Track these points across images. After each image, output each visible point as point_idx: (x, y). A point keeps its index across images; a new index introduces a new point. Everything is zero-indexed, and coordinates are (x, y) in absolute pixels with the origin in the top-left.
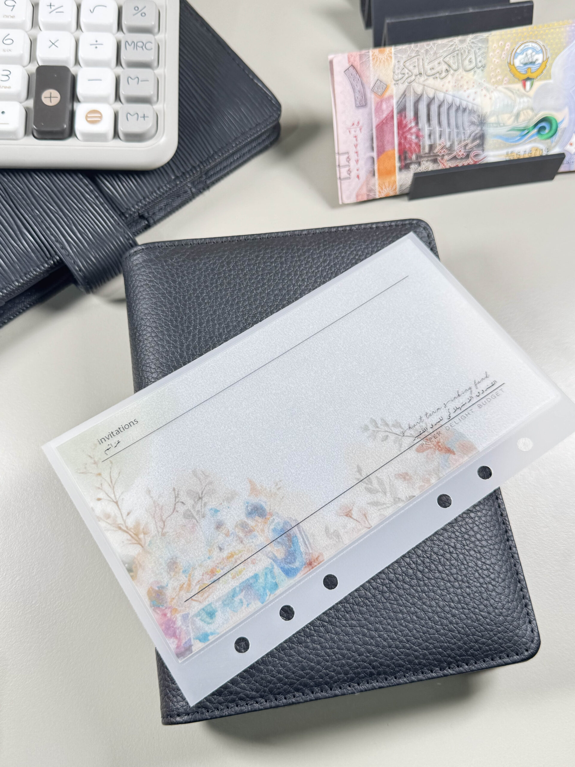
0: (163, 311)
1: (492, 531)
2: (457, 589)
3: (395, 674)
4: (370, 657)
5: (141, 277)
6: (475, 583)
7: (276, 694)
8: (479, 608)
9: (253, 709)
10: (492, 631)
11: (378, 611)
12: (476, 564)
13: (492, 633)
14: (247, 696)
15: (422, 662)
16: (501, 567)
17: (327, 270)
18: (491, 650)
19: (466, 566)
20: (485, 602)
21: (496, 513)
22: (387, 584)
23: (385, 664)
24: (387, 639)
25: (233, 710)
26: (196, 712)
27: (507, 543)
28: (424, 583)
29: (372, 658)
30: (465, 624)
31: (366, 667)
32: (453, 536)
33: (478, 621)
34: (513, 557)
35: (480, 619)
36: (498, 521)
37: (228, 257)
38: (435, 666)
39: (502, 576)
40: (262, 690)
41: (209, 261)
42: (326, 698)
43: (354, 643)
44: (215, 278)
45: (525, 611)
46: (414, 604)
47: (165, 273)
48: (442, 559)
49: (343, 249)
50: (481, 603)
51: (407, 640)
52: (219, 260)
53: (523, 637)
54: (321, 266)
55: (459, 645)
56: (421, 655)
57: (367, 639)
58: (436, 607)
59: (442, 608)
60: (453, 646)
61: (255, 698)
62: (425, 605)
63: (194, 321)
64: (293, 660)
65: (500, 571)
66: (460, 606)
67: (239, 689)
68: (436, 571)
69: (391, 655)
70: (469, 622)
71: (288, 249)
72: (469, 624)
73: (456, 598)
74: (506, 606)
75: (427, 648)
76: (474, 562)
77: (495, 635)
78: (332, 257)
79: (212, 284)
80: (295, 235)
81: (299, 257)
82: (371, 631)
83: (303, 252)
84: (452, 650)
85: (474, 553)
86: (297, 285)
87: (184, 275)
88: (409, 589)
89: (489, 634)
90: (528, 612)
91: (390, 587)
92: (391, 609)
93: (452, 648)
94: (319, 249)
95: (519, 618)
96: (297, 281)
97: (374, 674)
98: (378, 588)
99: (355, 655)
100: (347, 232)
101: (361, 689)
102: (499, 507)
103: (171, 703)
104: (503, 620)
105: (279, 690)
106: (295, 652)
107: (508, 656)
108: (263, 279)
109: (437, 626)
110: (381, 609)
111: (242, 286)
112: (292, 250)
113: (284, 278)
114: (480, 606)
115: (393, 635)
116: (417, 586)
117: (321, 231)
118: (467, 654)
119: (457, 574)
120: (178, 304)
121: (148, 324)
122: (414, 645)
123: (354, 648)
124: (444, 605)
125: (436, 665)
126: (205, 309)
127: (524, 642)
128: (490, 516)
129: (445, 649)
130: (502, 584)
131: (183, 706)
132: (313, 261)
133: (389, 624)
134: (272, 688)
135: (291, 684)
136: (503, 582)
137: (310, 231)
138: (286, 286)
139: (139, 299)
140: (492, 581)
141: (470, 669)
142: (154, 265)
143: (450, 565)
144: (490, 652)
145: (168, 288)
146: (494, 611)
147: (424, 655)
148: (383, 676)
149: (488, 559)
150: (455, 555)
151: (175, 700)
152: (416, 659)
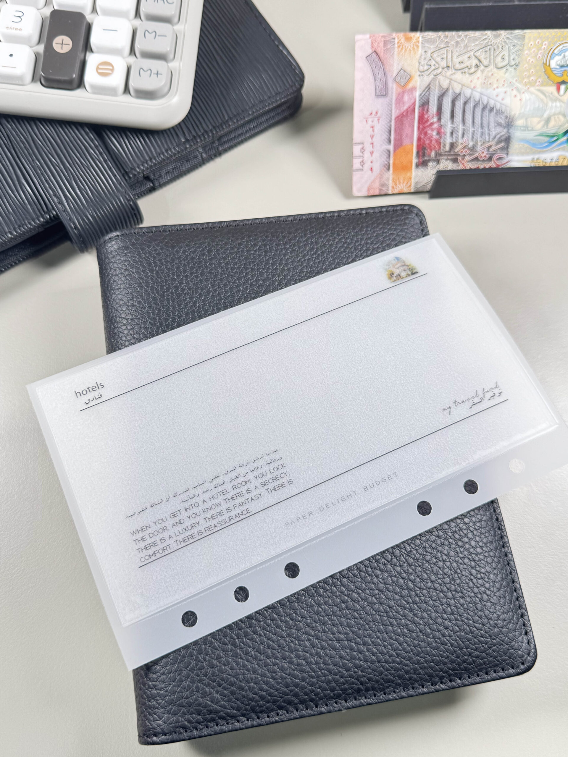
0: (139, 303)
1: (487, 537)
2: (451, 599)
3: (384, 690)
4: (358, 672)
5: (115, 265)
6: (469, 593)
7: (258, 713)
8: (473, 619)
9: (234, 729)
10: (486, 643)
11: (367, 624)
12: (470, 572)
13: (486, 646)
14: (228, 715)
15: (412, 677)
16: (496, 575)
17: (314, 259)
18: (485, 664)
19: (459, 575)
20: (480, 613)
21: (491, 518)
22: (376, 595)
23: (374, 679)
24: (376, 653)
25: (212, 729)
26: (173, 732)
27: (503, 549)
28: (416, 593)
29: (360, 673)
30: (458, 637)
31: (353, 683)
32: (446, 543)
33: (471, 633)
34: (509, 564)
35: (474, 631)
36: (493, 527)
37: (209, 245)
38: (426, 681)
39: (497, 585)
40: (243, 708)
41: (189, 249)
42: (312, 715)
43: (341, 657)
44: (195, 268)
45: (521, 621)
46: (405, 616)
47: (141, 262)
48: (435, 568)
49: (331, 236)
50: (475, 614)
51: (397, 654)
52: (199, 248)
53: (519, 650)
54: (308, 254)
55: (452, 659)
56: (411, 669)
57: (355, 653)
58: (428, 619)
59: (435, 620)
60: (446, 660)
61: (236, 717)
62: (417, 617)
63: (173, 312)
64: (276, 676)
65: (495, 580)
66: (453, 617)
67: (219, 708)
68: (429, 581)
69: (380, 670)
70: (463, 634)
71: (273, 237)
72: (462, 636)
73: (449, 609)
74: (501, 617)
75: (418, 663)
76: (468, 570)
77: (490, 648)
78: (319, 245)
79: (192, 274)
80: (280, 221)
81: (285, 244)
82: (360, 645)
83: (289, 240)
84: (445, 664)
85: (468, 561)
86: (282, 275)
87: (162, 264)
88: (400, 600)
89: (483, 646)
90: (524, 622)
91: (380, 598)
92: (380, 621)
93: (444, 662)
94: (305, 237)
95: (515, 630)
96: (282, 271)
97: (362, 690)
98: (367, 599)
99: (343, 670)
100: (335, 218)
101: (348, 706)
102: (495, 511)
103: (147, 722)
104: (498, 632)
105: (261, 708)
106: (279, 668)
107: (503, 670)
108: (246, 269)
109: (429, 639)
110: (370, 621)
111: (224, 276)
112: (277, 237)
113: (268, 268)
114: (474, 618)
115: (382, 649)
116: (408, 596)
117: (308, 217)
118: (460, 668)
119: (451, 583)
120: (155, 295)
121: (123, 316)
122: (404, 659)
123: (341, 663)
124: (436, 616)
125: (427, 679)
126: (184, 300)
127: (520, 655)
128: (485, 521)
129: (437, 663)
130: (498, 594)
131: (159, 726)
132: (300, 249)
133: (378, 638)
134: (254, 706)
135: (274, 702)
136: (498, 591)
137: (296, 217)
138: (270, 276)
139: (114, 289)
140: (487, 591)
141: (463, 684)
142: (130, 253)
143: (442, 574)
144: (484, 666)
145: (145, 278)
146: (489, 622)
147: (415, 670)
148: (372, 692)
149: (482, 567)
150: (448, 564)
151: (152, 719)
152: (407, 673)
